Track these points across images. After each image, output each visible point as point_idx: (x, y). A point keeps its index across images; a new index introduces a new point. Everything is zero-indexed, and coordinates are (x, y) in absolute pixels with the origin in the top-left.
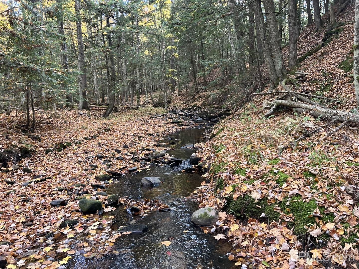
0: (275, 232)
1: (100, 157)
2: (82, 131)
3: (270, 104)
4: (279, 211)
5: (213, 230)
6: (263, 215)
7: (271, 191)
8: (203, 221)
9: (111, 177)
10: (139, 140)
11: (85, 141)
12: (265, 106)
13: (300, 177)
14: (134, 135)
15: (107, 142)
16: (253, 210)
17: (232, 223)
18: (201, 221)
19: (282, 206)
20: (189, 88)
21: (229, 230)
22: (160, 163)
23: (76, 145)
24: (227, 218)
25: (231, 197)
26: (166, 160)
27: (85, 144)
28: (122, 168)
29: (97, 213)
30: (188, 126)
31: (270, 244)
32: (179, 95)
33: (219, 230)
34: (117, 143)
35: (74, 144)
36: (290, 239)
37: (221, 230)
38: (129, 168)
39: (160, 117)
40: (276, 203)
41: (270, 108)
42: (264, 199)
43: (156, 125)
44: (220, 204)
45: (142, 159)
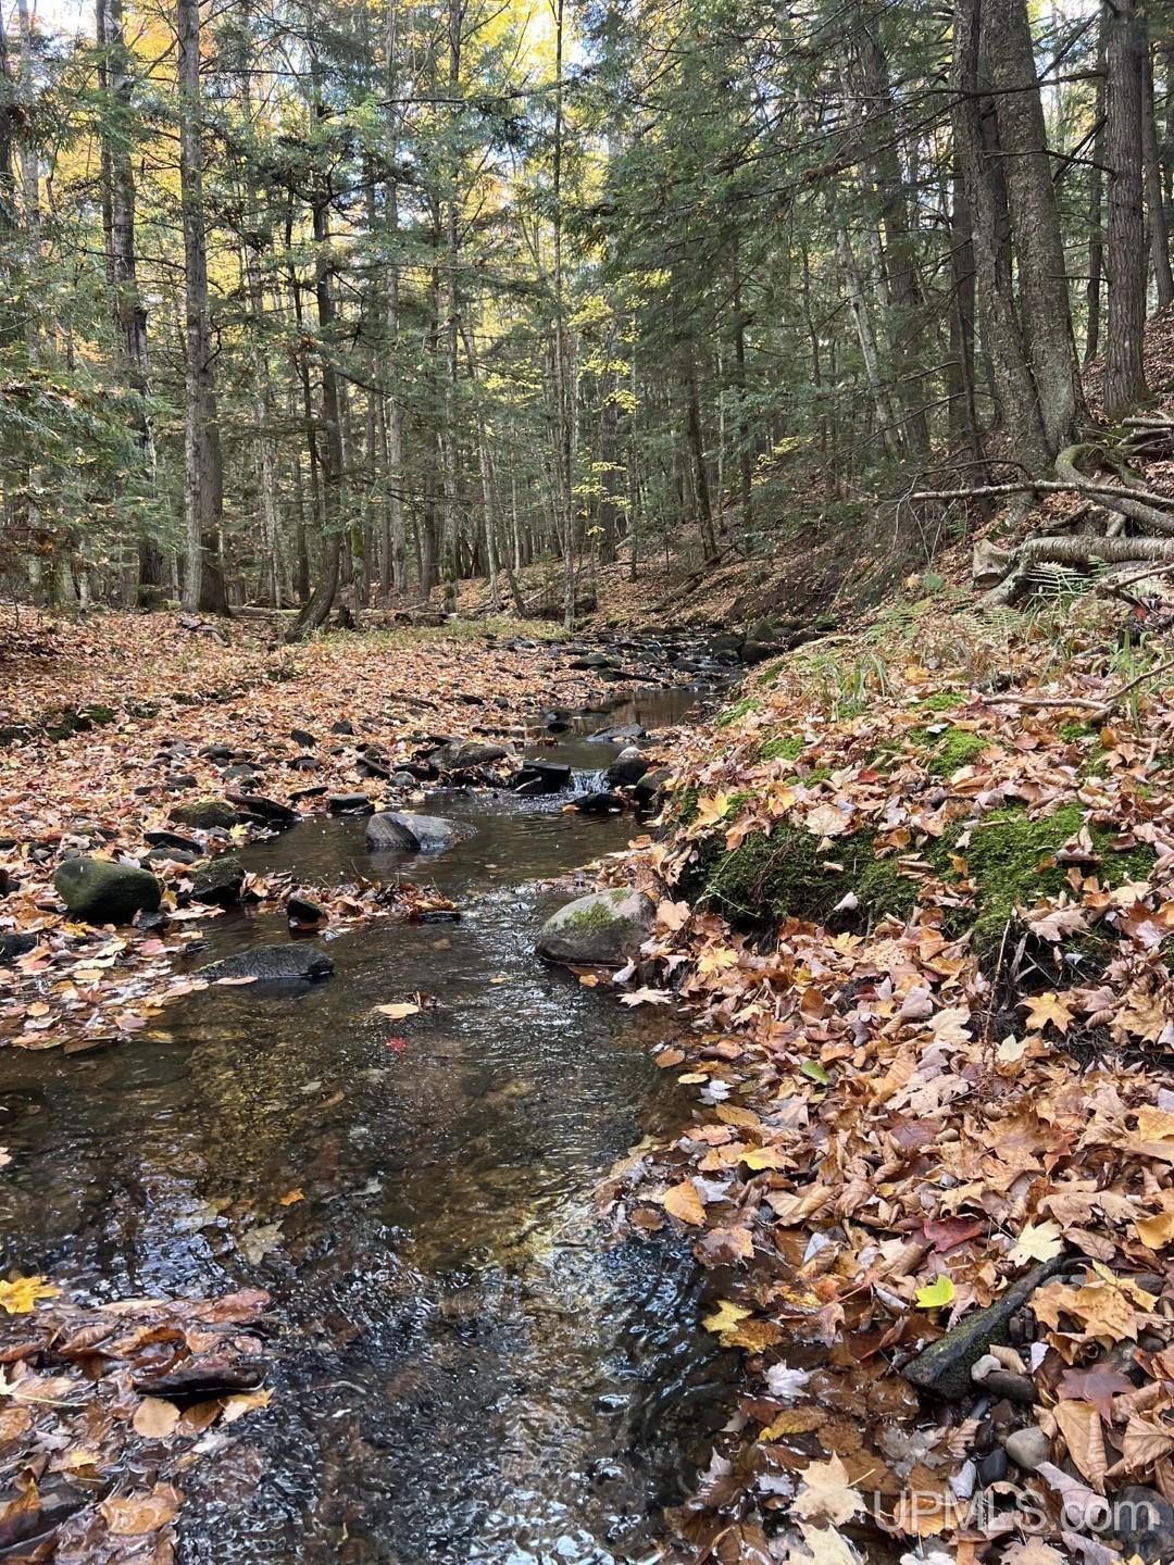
0: (886, 955)
1: (219, 754)
2: (173, 678)
3: (1001, 560)
4: (917, 875)
5: (620, 976)
6: (850, 900)
7: (895, 800)
8: (583, 942)
9: (243, 819)
10: (412, 712)
11: (177, 708)
12: (979, 569)
13: (1041, 744)
14: (393, 697)
15: (269, 714)
16: (806, 880)
17: (708, 943)
18: (575, 942)
19: (935, 857)
20: (678, 548)
21: (690, 971)
22: (476, 784)
23: (131, 721)
24: (690, 923)
25: (718, 838)
26: (504, 773)
27: (174, 720)
28: (305, 793)
29: (136, 919)
30: (648, 680)
31: (857, 1001)
32: (635, 578)
33: (651, 972)
34: (313, 718)
35: (127, 717)
36: (944, 972)
37: (659, 974)
38: (337, 796)
39: (532, 646)
40: (912, 847)
41: (999, 579)
42: (862, 835)
43: (505, 671)
44: (665, 866)
45: (402, 769)
